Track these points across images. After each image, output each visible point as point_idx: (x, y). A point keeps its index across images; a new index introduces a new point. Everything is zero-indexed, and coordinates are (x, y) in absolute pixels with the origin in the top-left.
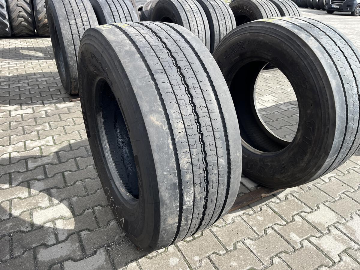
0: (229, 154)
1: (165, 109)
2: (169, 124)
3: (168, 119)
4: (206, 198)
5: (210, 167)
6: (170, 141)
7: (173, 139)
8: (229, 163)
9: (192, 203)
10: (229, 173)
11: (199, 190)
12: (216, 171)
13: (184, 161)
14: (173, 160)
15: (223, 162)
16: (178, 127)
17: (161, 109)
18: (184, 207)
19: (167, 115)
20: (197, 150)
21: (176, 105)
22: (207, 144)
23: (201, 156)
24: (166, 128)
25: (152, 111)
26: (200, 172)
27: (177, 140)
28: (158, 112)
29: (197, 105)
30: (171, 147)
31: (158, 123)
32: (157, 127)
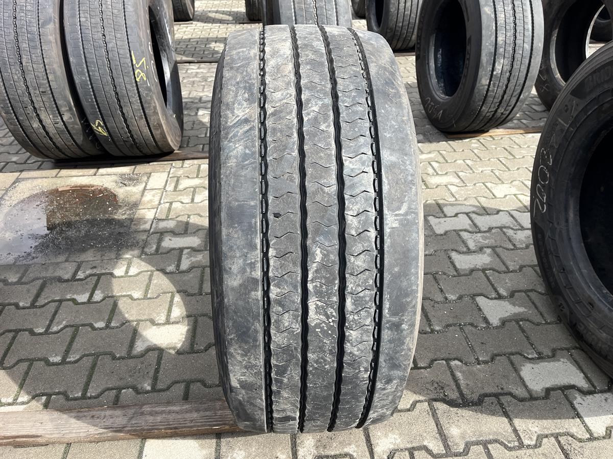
0: (532, 43)
1: (494, 5)
2: (496, 14)
3: (495, 11)
4: (510, 72)
5: (517, 48)
6: (494, 25)
7: (496, 24)
8: (532, 50)
9: (500, 72)
10: (531, 57)
11: (507, 62)
12: (521, 52)
13: (501, 39)
14: (494, 36)
15: (527, 47)
16: (501, 17)
17: (492, 4)
18: (495, 73)
19: (495, 8)
20: (510, 34)
21: (502, 3)
22: (518, 31)
23: (512, 38)
24: (493, 16)
25: (486, 5)
26: (510, 49)
27: (498, 24)
28: (491, 6)
29: (516, 5)
30: (494, 28)
31: (489, 12)
32: (488, 14)
